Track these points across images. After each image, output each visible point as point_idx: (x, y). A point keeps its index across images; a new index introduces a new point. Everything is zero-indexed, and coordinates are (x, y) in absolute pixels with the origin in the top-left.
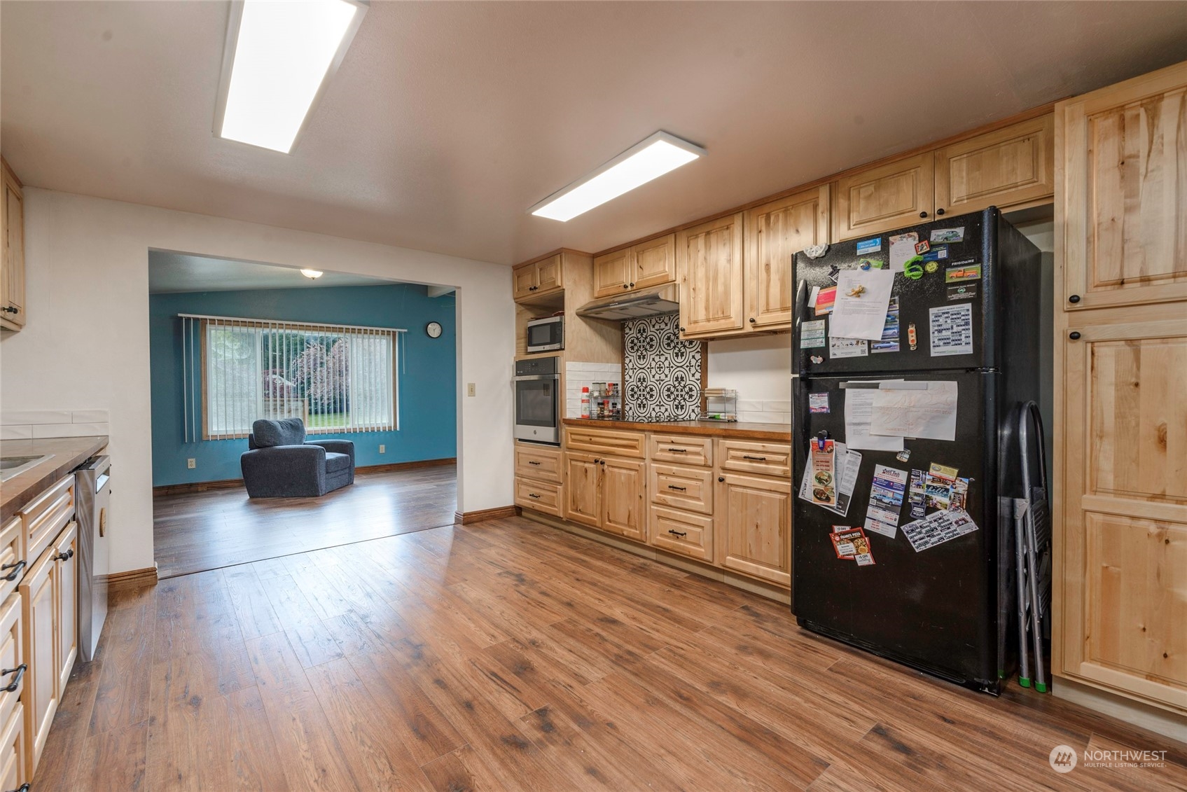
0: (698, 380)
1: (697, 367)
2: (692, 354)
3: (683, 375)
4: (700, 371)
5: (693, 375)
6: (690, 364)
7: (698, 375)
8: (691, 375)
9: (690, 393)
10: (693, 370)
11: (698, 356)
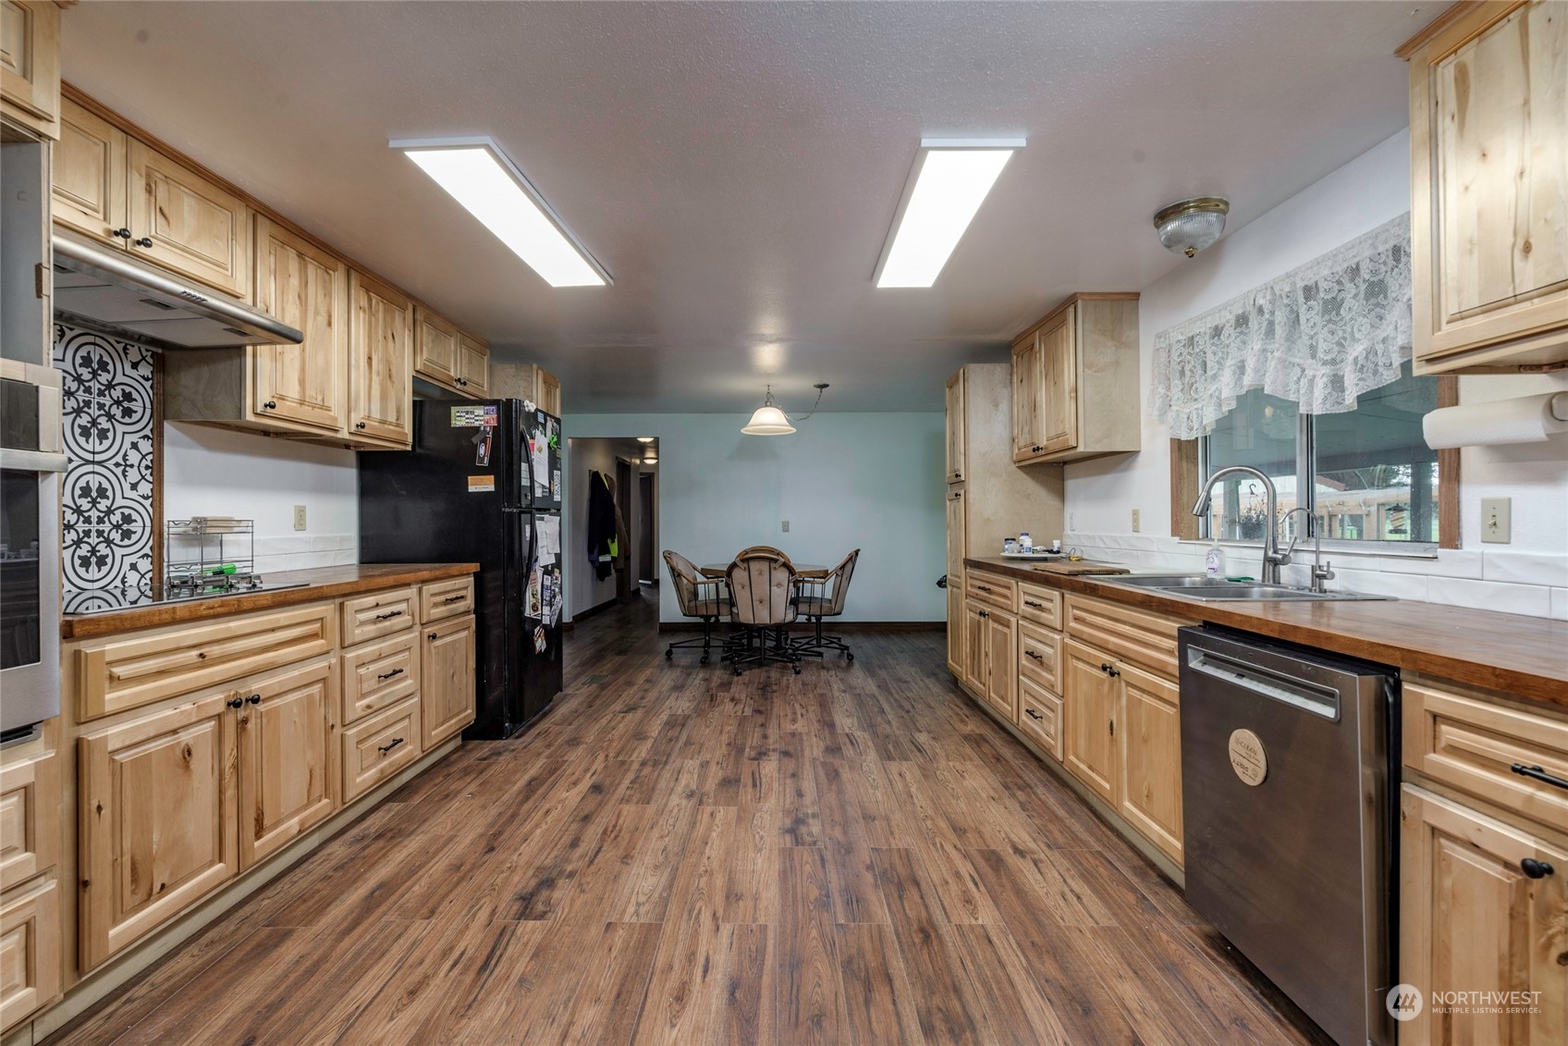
0: (146, 498)
1: (142, 469)
2: (129, 439)
3: (106, 484)
4: (150, 479)
5: (134, 487)
6: (125, 460)
7: (145, 488)
8: (127, 487)
9: (125, 527)
10: (133, 475)
11: (146, 446)
